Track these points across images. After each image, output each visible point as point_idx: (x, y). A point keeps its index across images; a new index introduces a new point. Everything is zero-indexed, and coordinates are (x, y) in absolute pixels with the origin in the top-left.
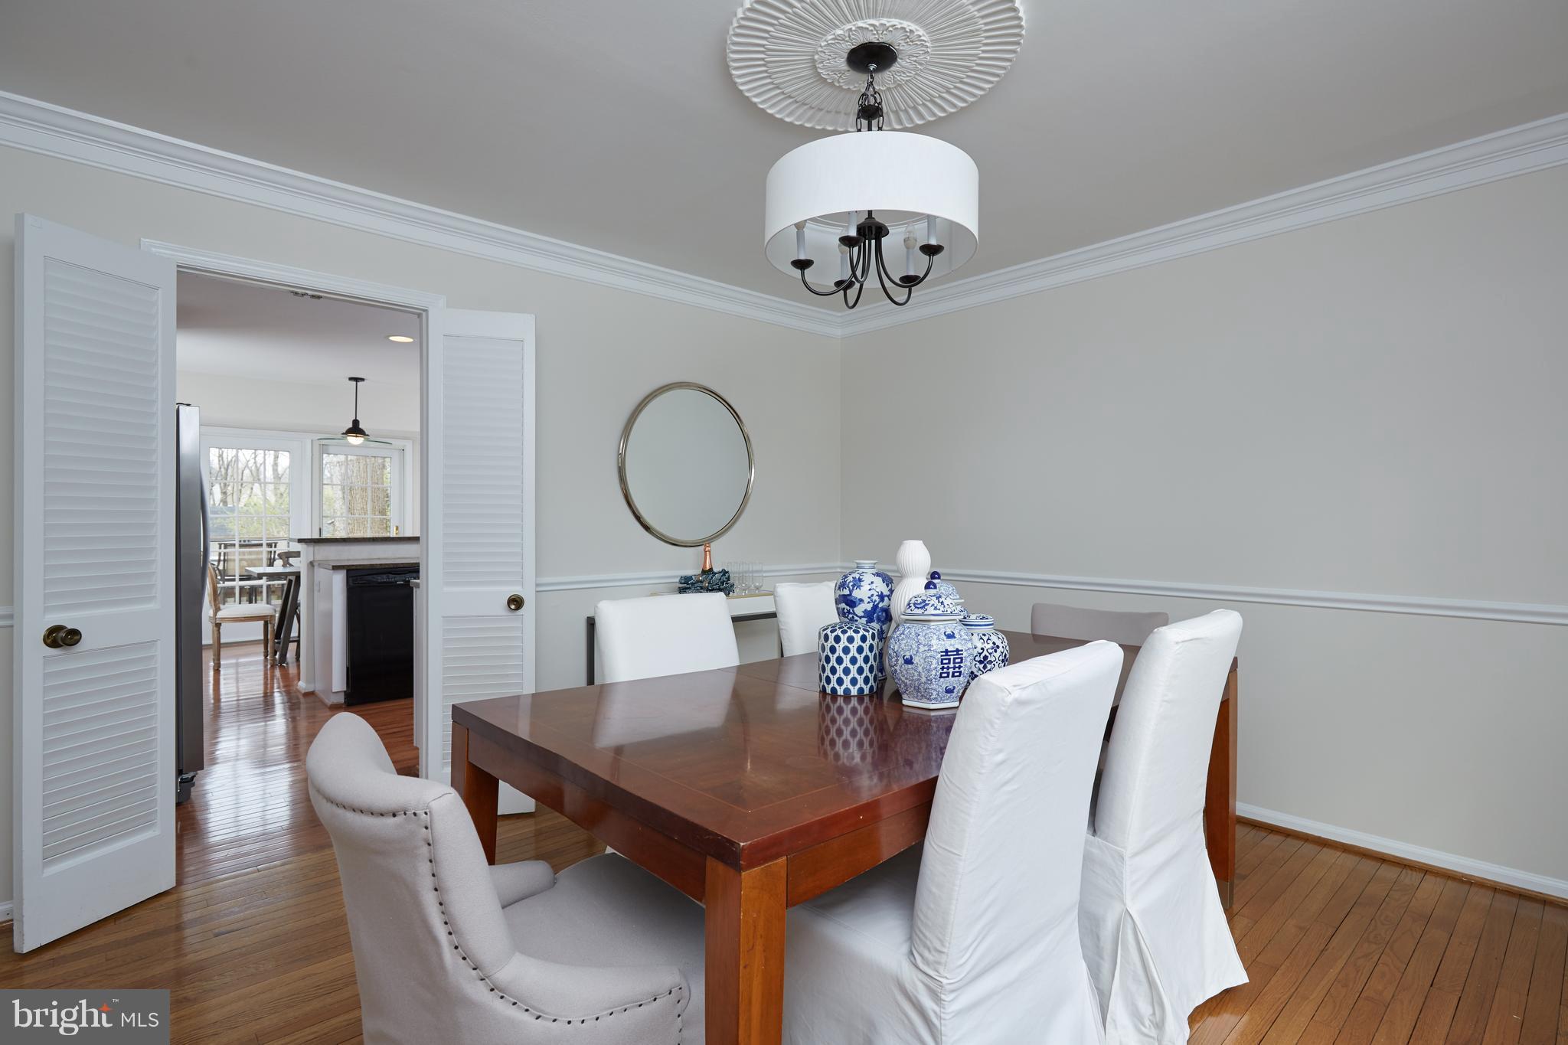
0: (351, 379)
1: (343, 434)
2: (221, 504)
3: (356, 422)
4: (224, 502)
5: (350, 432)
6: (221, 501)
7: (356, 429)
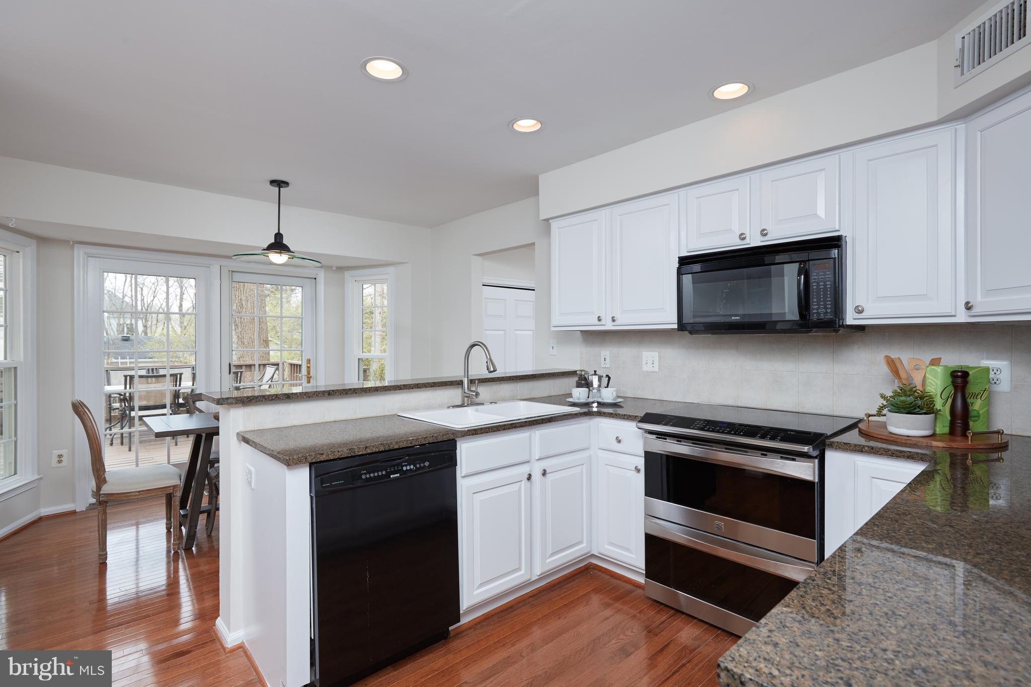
0: (273, 182)
1: (264, 250)
2: (143, 334)
3: (279, 236)
4: (146, 334)
5: (271, 247)
6: (143, 332)
7: (278, 245)
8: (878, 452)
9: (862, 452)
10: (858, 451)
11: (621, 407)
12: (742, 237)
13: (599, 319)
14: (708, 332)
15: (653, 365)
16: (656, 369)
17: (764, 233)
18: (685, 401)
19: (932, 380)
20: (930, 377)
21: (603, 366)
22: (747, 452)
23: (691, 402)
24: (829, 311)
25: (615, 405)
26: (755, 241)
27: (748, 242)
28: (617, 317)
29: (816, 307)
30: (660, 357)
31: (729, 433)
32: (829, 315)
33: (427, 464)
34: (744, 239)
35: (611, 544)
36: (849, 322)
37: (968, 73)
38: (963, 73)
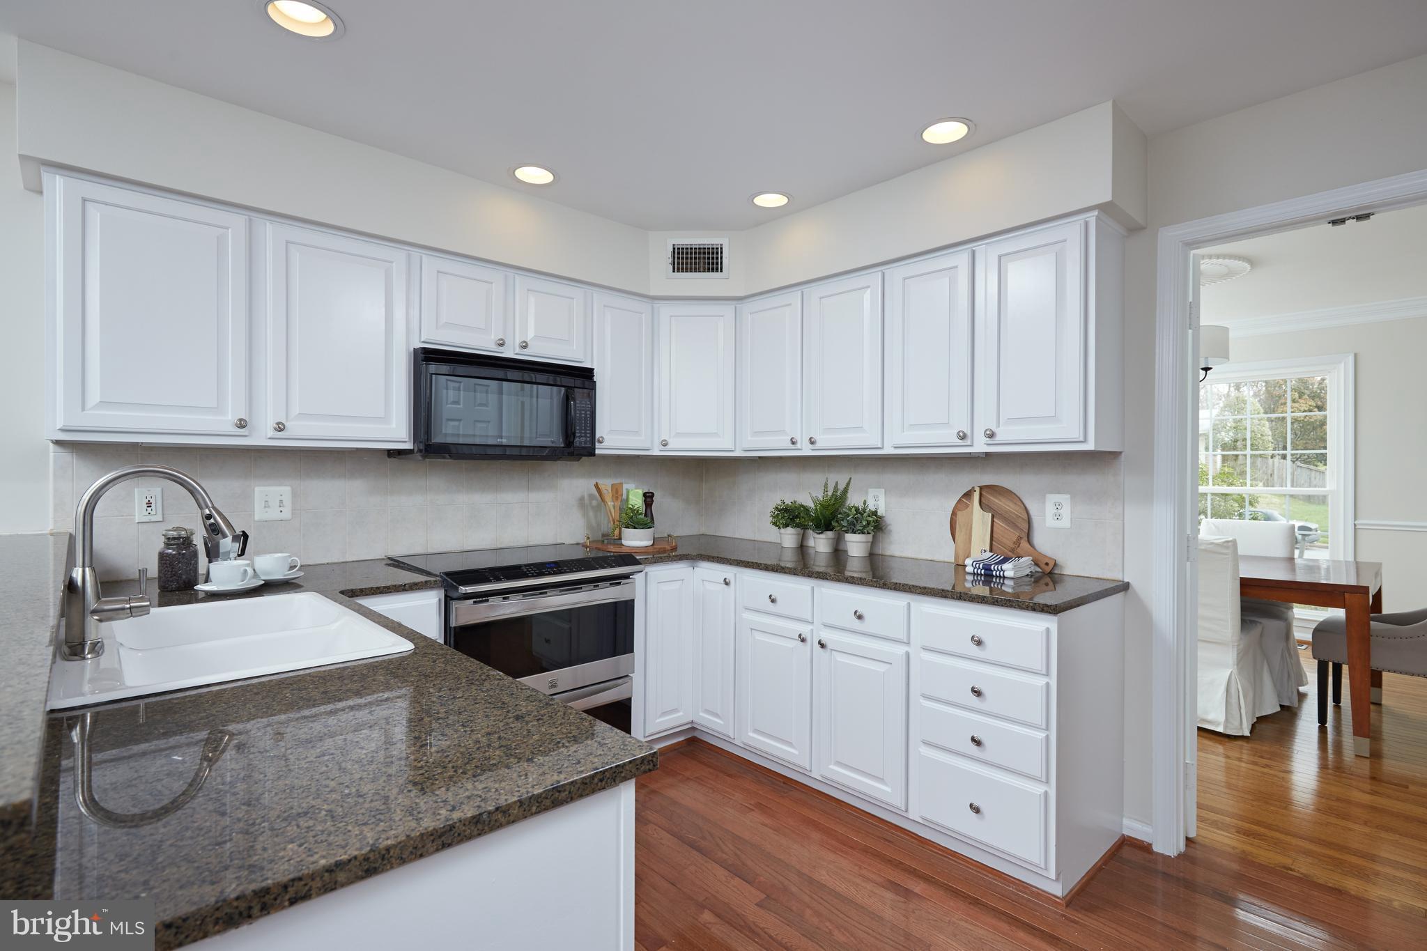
12: (499, 343)
15: (281, 509)
16: (287, 514)
17: (523, 346)
18: (344, 560)
19: (635, 500)
20: (633, 498)
21: (141, 518)
23: (354, 559)
24: (588, 439)
26: (509, 353)
27: (503, 351)
29: (578, 435)
30: (295, 495)
32: (589, 443)
34: (500, 346)
36: (597, 452)
37: (676, 273)
38: (674, 271)
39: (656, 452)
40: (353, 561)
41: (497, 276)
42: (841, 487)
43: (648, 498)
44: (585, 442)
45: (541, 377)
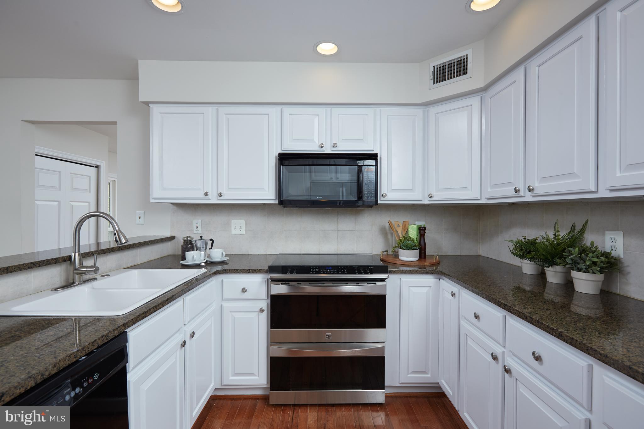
8: (413, 272)
9: (406, 273)
10: (404, 273)
11: (227, 264)
12: (321, 146)
13: (206, 194)
14: (297, 206)
15: (241, 230)
16: (243, 232)
17: (335, 146)
19: (412, 232)
20: (411, 230)
21: (195, 232)
22: (347, 284)
23: (270, 254)
24: (373, 195)
25: (223, 263)
26: (328, 150)
27: (324, 150)
28: (224, 192)
29: (366, 193)
30: (246, 224)
31: (338, 273)
32: (373, 198)
33: (96, 376)
34: (322, 147)
35: (236, 374)
36: (379, 202)
37: (436, 84)
38: (434, 84)
39: (426, 201)
40: (269, 254)
41: (321, 110)
42: (578, 228)
43: (422, 231)
44: (371, 197)
45: (343, 162)
